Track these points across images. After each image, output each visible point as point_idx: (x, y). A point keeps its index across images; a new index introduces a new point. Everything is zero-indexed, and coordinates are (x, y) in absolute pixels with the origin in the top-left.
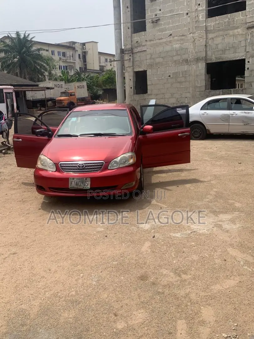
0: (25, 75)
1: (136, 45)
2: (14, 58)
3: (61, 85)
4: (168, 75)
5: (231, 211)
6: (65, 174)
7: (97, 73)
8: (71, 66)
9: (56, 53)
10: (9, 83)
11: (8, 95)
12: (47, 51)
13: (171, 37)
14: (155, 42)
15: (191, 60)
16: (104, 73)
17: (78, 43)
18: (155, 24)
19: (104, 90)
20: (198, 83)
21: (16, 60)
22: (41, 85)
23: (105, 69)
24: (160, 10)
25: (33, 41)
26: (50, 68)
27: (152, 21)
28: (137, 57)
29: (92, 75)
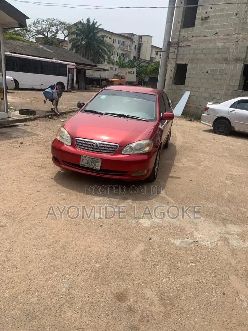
0: (88, 56)
1: (183, 39)
2: (83, 40)
3: (115, 68)
4: (206, 71)
5: (242, 222)
6: (78, 151)
7: (148, 63)
8: (127, 54)
9: (117, 42)
10: (73, 61)
11: (71, 70)
12: (110, 38)
13: (217, 35)
14: (200, 38)
15: (230, 59)
16: (153, 64)
17: (137, 35)
18: (204, 21)
19: (150, 78)
20: (233, 82)
21: (84, 42)
22: (100, 66)
23: (155, 61)
24: (211, 8)
25: (99, 28)
26: (110, 53)
27: (201, 18)
28: (181, 50)
29: (142, 64)
